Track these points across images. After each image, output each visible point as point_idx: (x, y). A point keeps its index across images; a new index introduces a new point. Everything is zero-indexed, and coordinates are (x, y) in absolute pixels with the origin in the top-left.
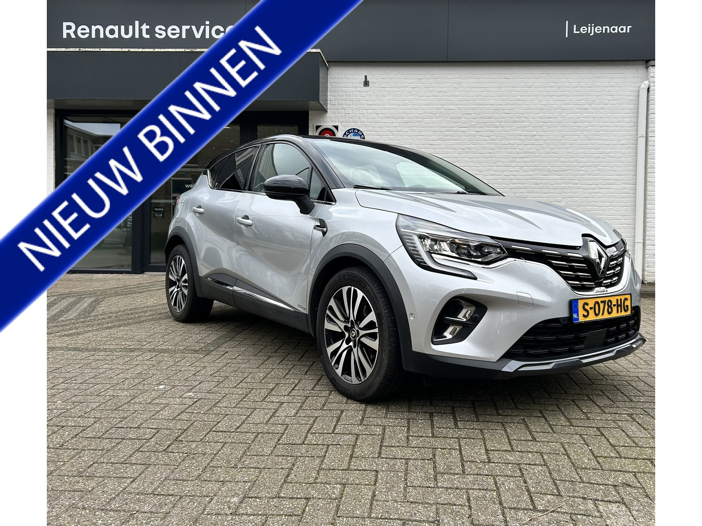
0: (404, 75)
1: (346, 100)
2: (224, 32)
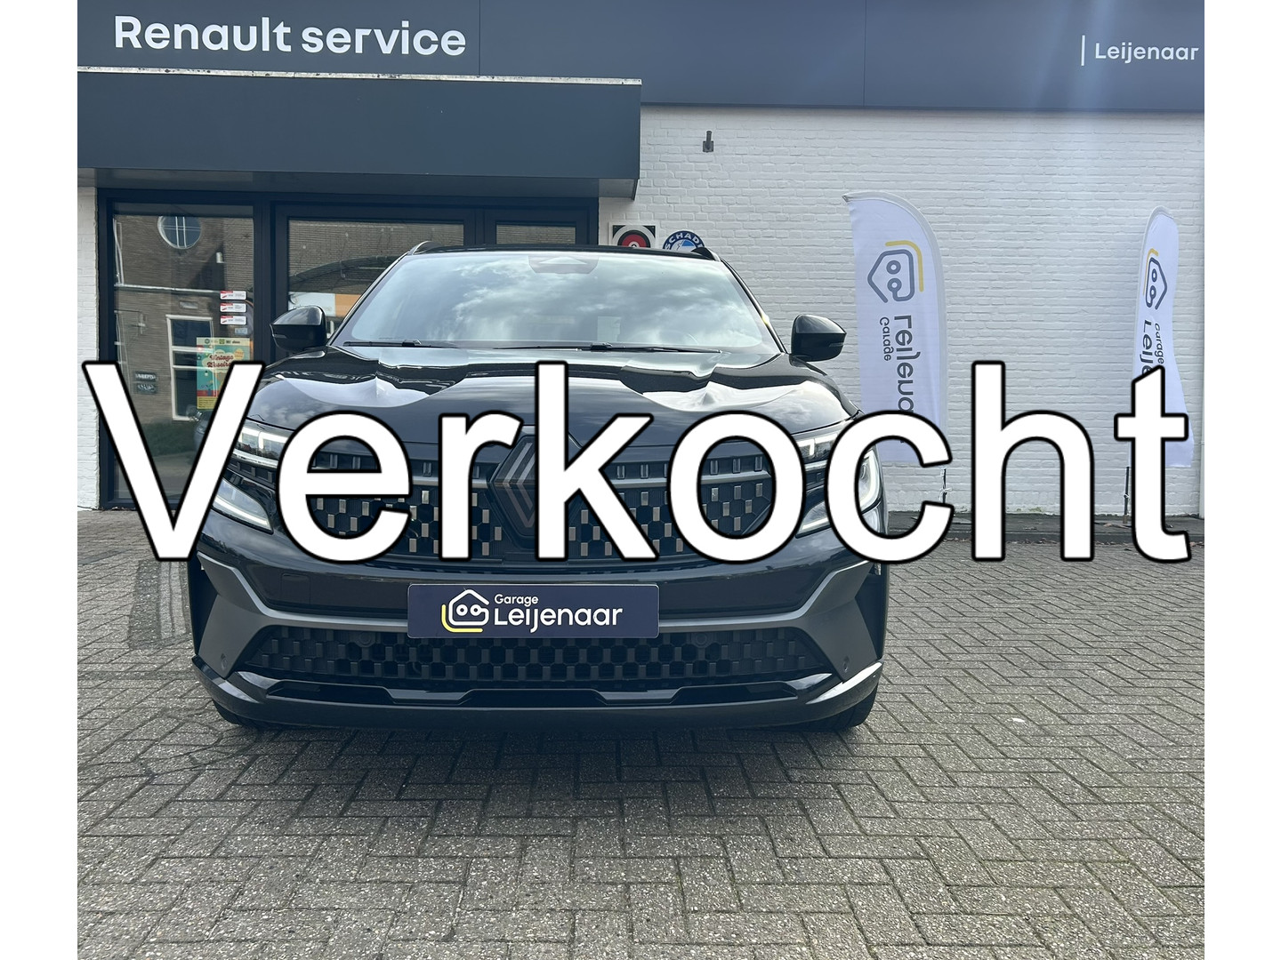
0: (780, 131)
1: (669, 177)
2: (439, 43)
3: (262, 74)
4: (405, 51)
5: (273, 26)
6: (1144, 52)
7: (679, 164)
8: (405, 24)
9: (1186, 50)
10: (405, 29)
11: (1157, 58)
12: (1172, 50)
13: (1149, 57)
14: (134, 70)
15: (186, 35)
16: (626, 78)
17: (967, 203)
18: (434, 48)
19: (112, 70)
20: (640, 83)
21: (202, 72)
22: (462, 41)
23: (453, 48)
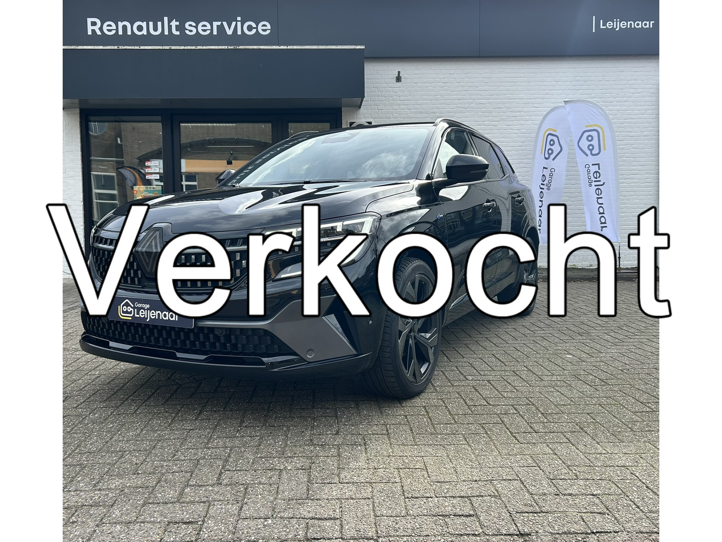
0: (436, 71)
1: (379, 96)
2: (257, 28)
3: (167, 48)
4: (239, 33)
5: (169, 22)
6: (626, 24)
7: (384, 89)
8: (239, 19)
9: (648, 23)
10: (239, 21)
11: (633, 27)
12: (640, 23)
13: (629, 27)
14: (101, 47)
15: (125, 27)
16: (356, 45)
17: (534, 106)
18: (254, 31)
19: (89, 47)
20: (364, 48)
21: (136, 48)
22: (269, 27)
23: (264, 30)
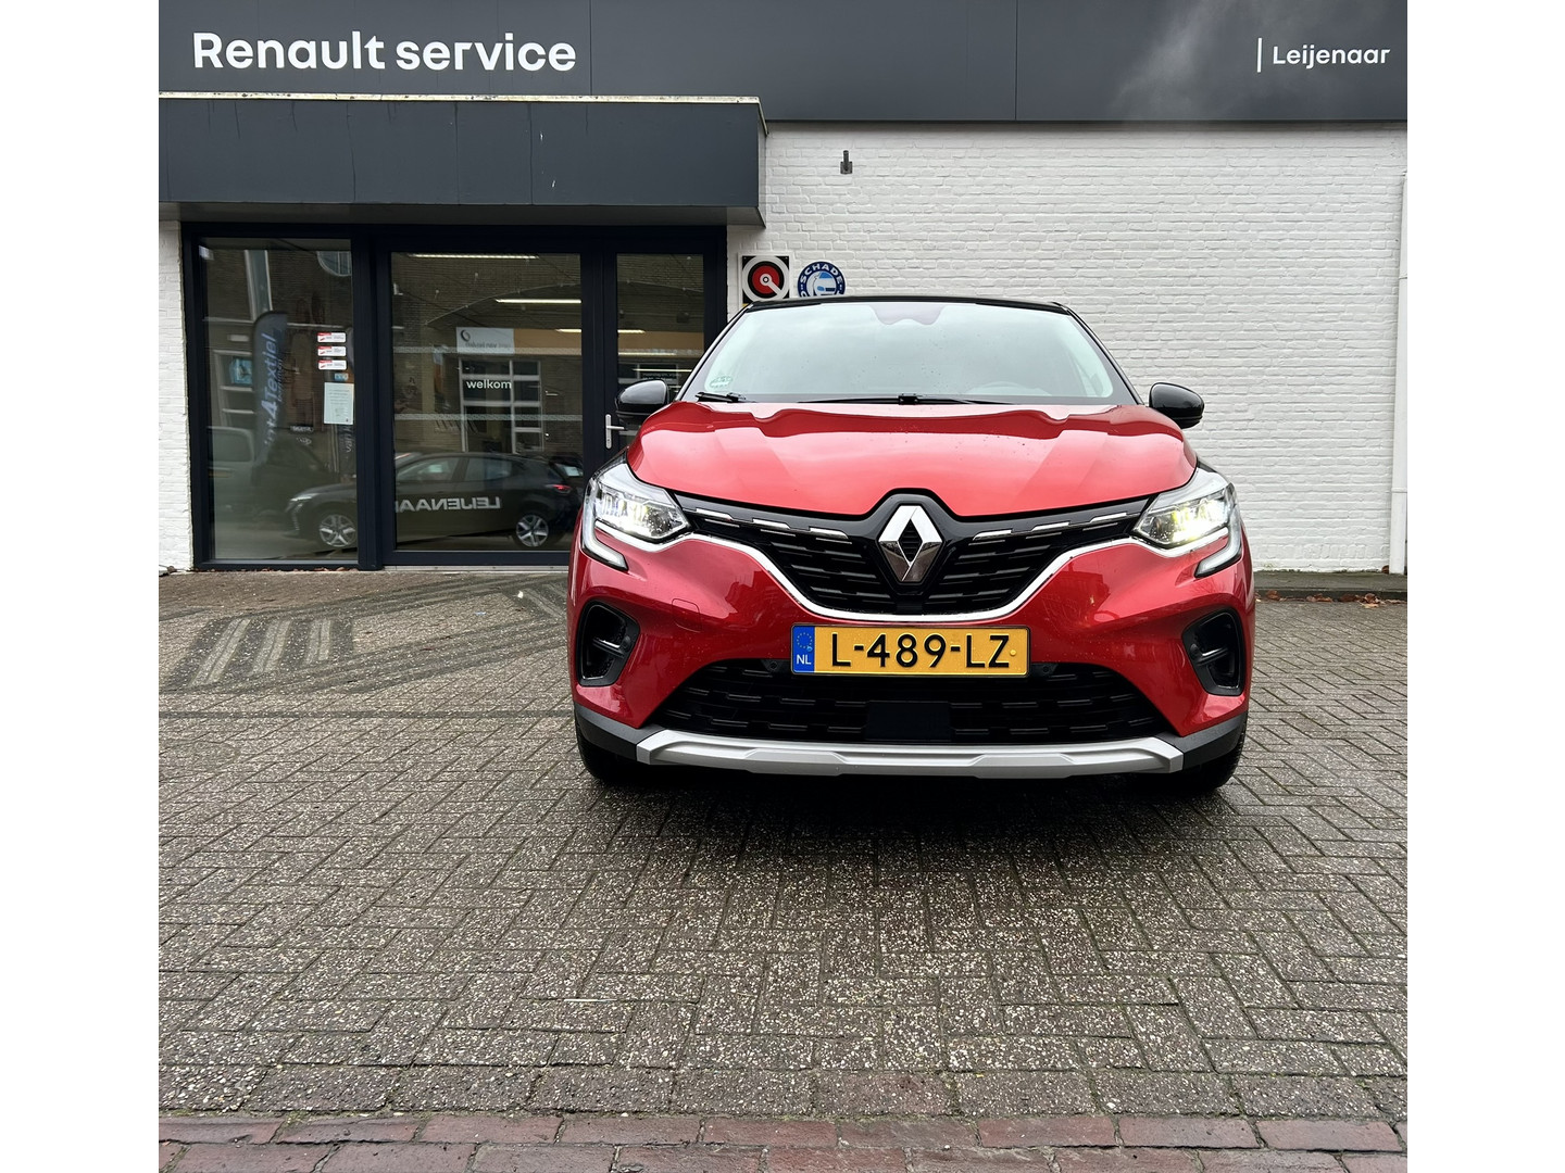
0: (924, 150)
1: (804, 202)
2: (546, 57)
3: (346, 97)
4: (510, 66)
5: (364, 41)
6: (1328, 56)
7: (815, 187)
8: (509, 36)
10: (509, 42)
11: (1343, 61)
12: (1359, 53)
15: (271, 53)
16: (740, 95)
17: (1134, 228)
18: (541, 63)
19: (191, 96)
20: (758, 101)
22: (572, 54)
23: (561, 62)
